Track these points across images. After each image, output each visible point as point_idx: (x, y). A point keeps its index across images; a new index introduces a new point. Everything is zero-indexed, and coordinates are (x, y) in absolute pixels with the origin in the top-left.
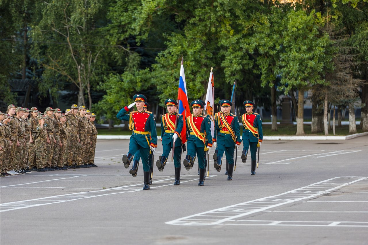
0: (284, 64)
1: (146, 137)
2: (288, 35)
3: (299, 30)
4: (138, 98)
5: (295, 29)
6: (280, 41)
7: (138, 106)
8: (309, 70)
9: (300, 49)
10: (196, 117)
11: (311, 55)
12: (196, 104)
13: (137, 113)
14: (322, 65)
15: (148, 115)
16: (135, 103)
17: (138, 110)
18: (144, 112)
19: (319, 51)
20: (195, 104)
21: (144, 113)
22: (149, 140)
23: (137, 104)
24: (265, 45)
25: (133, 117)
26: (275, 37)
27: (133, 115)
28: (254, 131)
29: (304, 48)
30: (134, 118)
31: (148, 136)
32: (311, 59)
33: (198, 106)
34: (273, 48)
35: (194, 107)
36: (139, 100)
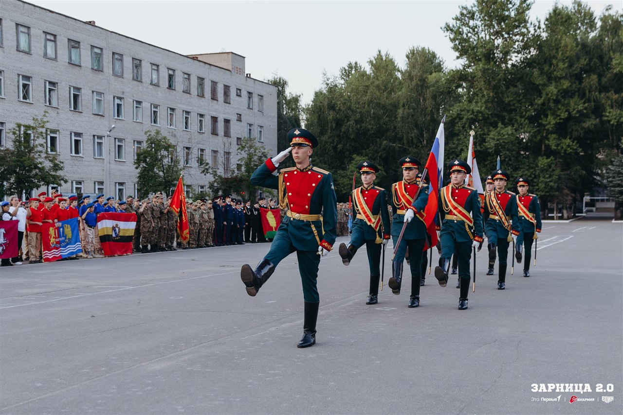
0: (536, 184)
1: (313, 226)
2: (539, 170)
3: (544, 166)
4: (297, 139)
5: (542, 166)
6: (534, 173)
7: (296, 155)
8: (550, 187)
9: (545, 176)
10: (457, 189)
11: (551, 179)
12: (458, 165)
13: (295, 173)
14: (556, 185)
15: (319, 176)
16: (290, 149)
17: (297, 165)
18: (309, 170)
19: (555, 178)
20: (456, 165)
21: (310, 173)
22: (320, 233)
23: (294, 152)
24: (526, 175)
25: (285, 180)
26: (531, 170)
27: (286, 175)
28: (529, 216)
29: (548, 176)
30: (288, 184)
31: (317, 224)
32: (550, 181)
33: (460, 169)
34: (530, 176)
35: (454, 171)
36: (300, 142)
